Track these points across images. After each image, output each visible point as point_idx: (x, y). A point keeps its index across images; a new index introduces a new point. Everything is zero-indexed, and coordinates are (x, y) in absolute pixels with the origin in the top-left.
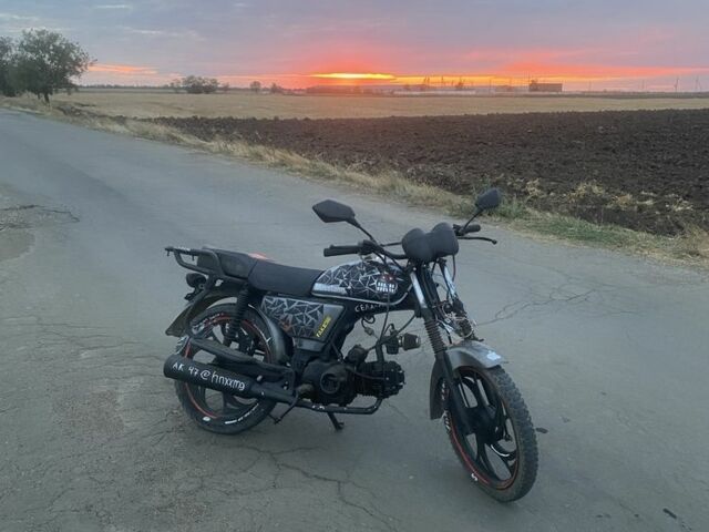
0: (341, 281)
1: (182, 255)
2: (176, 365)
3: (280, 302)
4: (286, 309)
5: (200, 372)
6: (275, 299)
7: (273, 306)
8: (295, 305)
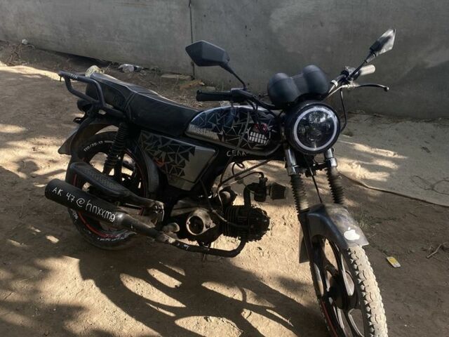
0: (214, 125)
1: (72, 81)
2: (55, 190)
3: (155, 138)
4: (160, 146)
5: (75, 199)
6: (152, 135)
7: (149, 141)
8: (169, 143)
